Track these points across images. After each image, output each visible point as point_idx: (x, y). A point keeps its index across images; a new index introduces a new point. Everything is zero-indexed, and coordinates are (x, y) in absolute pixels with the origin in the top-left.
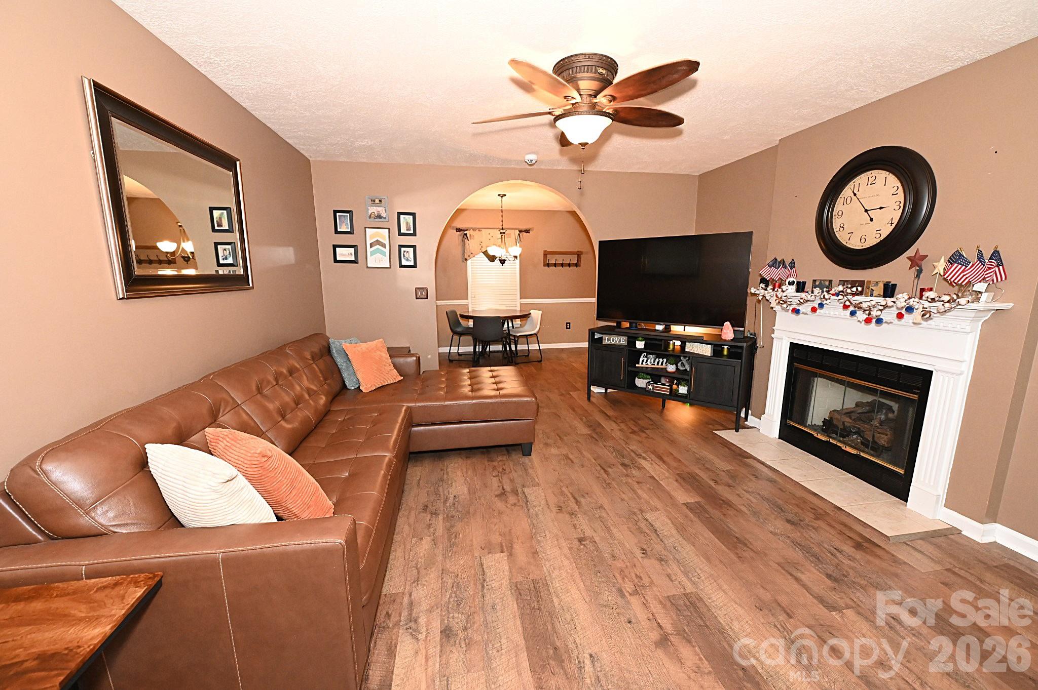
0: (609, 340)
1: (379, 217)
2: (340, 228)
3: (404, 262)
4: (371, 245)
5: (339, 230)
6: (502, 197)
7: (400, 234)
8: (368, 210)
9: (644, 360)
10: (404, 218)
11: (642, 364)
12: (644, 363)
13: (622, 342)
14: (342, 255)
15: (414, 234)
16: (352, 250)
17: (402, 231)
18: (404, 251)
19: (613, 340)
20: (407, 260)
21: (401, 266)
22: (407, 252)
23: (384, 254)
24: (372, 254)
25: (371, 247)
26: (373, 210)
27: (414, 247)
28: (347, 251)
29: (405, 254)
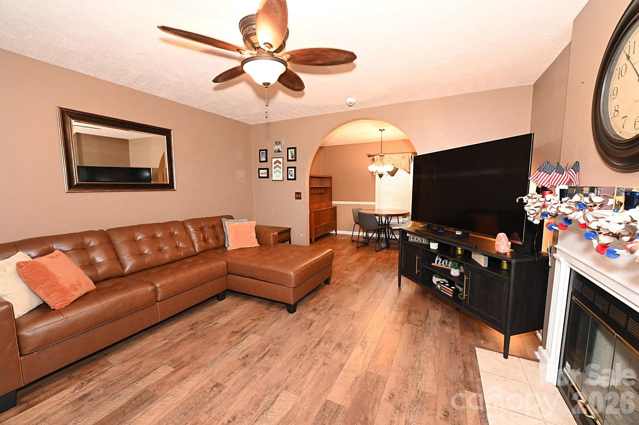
0: (413, 239)
1: (279, 151)
2: (262, 159)
3: (290, 177)
4: (275, 168)
5: (261, 160)
6: (382, 131)
7: (288, 160)
8: (274, 148)
9: (439, 260)
10: (290, 151)
11: (438, 263)
12: (439, 263)
13: (424, 242)
14: (262, 174)
15: (295, 160)
16: (266, 170)
17: (289, 159)
18: (290, 171)
19: (417, 239)
20: (291, 176)
21: (288, 179)
22: (291, 171)
23: (280, 172)
24: (275, 172)
25: (274, 169)
26: (276, 148)
27: (295, 168)
28: (263, 171)
29: (290, 172)
